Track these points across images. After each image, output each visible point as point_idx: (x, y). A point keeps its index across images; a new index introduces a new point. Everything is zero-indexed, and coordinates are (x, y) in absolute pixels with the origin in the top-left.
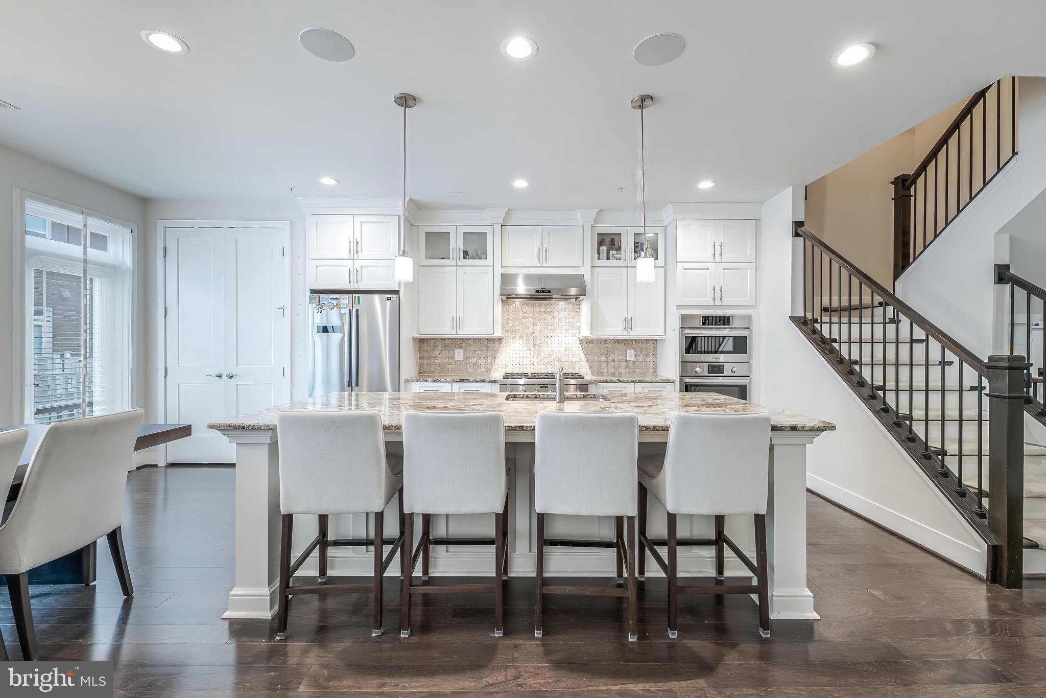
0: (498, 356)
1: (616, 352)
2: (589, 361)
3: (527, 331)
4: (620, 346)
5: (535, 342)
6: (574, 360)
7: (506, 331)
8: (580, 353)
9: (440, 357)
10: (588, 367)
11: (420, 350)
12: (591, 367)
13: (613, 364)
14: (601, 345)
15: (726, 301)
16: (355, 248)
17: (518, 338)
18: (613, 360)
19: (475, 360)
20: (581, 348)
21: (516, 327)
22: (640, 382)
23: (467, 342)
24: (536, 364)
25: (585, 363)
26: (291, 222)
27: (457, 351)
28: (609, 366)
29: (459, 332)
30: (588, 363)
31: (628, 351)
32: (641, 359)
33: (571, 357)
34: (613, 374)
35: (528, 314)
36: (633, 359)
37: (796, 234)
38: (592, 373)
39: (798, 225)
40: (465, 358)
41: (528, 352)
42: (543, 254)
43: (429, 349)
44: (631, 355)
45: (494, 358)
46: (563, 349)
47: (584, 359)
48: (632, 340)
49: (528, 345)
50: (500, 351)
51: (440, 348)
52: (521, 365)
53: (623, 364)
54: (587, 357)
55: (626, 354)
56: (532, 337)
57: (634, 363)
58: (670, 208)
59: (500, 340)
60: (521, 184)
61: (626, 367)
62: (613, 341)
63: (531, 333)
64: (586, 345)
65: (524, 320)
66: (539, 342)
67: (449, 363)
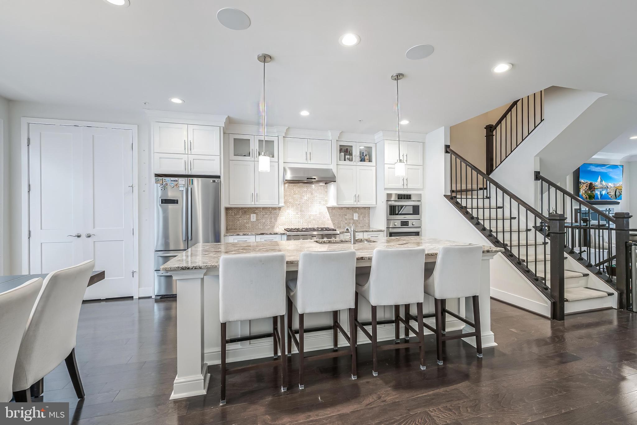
0: (278, 218)
1: (348, 215)
2: (332, 220)
3: (296, 202)
4: (350, 211)
5: (301, 209)
6: (324, 219)
8: (327, 215)
9: (241, 220)
11: (227, 215)
12: (334, 224)
13: (346, 222)
14: (339, 211)
15: (410, 186)
16: (189, 146)
17: (290, 207)
18: (346, 219)
19: (264, 221)
20: (328, 213)
21: (290, 200)
22: (366, 231)
23: (259, 209)
24: (301, 223)
25: (330, 222)
26: (138, 126)
27: (252, 215)
28: (344, 223)
29: (257, 203)
30: (332, 222)
31: (354, 214)
32: (361, 219)
33: (322, 218)
35: (297, 192)
36: (357, 219)
37: (447, 152)
39: (447, 147)
40: (257, 220)
41: (297, 216)
42: (309, 156)
43: (233, 214)
44: (356, 216)
45: (276, 219)
46: (318, 213)
47: (330, 219)
48: (356, 208)
49: (297, 211)
50: (280, 214)
51: (241, 213)
53: (352, 221)
54: (332, 217)
55: (353, 216)
56: (299, 206)
57: (357, 221)
58: (381, 134)
59: (280, 208)
60: (305, 113)
61: (353, 223)
62: (345, 208)
63: (299, 203)
64: (331, 211)
65: (295, 196)
66: (303, 209)
67: (247, 223)
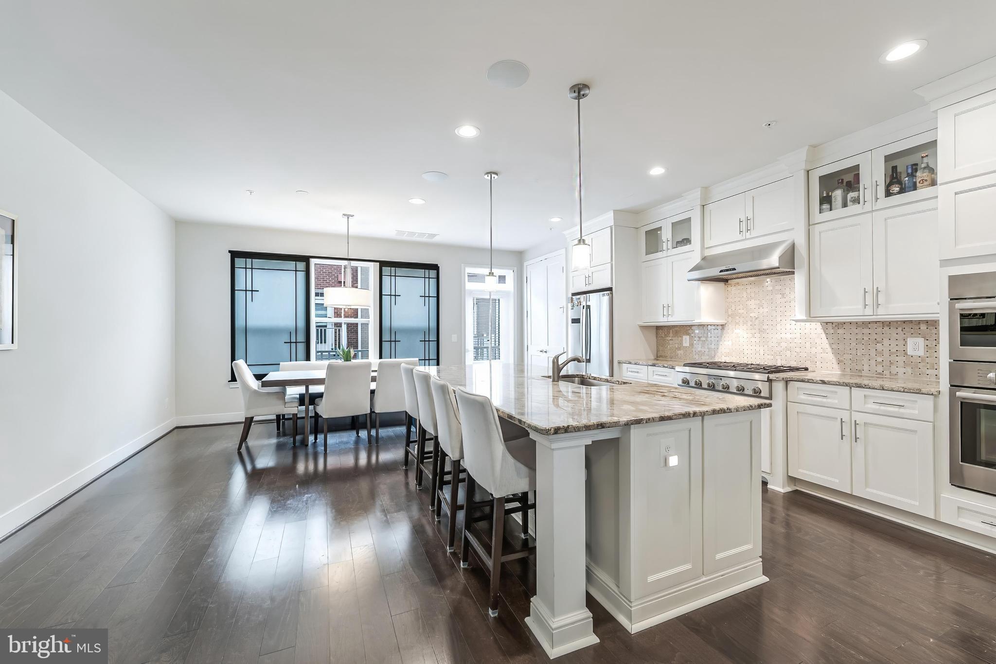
0: (721, 343)
1: (886, 342)
2: (836, 352)
3: (752, 315)
4: (894, 333)
5: (760, 328)
6: (814, 350)
7: (729, 316)
8: (822, 341)
9: (672, 342)
10: (834, 361)
11: (657, 337)
12: (839, 362)
13: (879, 359)
14: (857, 331)
17: (741, 323)
18: (879, 353)
20: (824, 336)
21: (740, 311)
23: (693, 328)
27: (684, 337)
28: (873, 362)
29: (670, 319)
30: (836, 357)
31: (910, 340)
33: (809, 347)
34: (880, 374)
36: (921, 352)
38: (843, 370)
40: (692, 345)
41: (753, 340)
42: (746, 225)
43: (663, 336)
45: (718, 345)
46: (798, 335)
47: (829, 350)
48: (919, 322)
49: (753, 331)
50: (724, 337)
51: (671, 334)
52: (745, 354)
53: (901, 359)
54: (834, 346)
55: (906, 344)
56: (757, 322)
57: (923, 360)
59: (723, 326)
60: (657, 171)
61: (905, 364)
62: (878, 324)
63: (757, 317)
64: (832, 331)
65: (749, 303)
66: (765, 327)
67: (679, 349)
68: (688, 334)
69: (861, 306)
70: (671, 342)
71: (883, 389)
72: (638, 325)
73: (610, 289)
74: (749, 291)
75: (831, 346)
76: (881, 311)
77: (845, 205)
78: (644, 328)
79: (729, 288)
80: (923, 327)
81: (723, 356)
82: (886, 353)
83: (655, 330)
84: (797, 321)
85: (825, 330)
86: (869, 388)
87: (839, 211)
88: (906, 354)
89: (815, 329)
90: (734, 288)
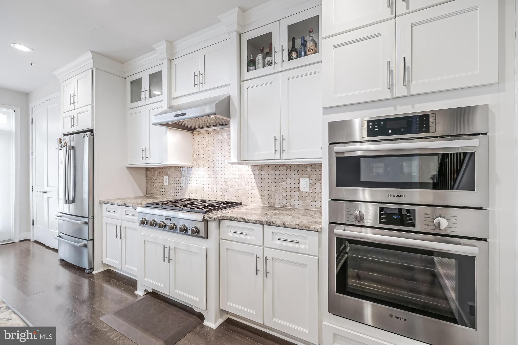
0: (189, 182)
1: (289, 181)
2: (260, 189)
3: (209, 159)
4: (293, 174)
5: (214, 170)
6: (247, 188)
7: (194, 160)
8: (252, 181)
10: (259, 196)
11: (146, 177)
12: (262, 197)
13: (285, 195)
14: (272, 172)
17: (202, 166)
18: (285, 190)
19: (176, 186)
20: (253, 176)
21: (202, 156)
23: (171, 170)
24: (215, 191)
27: (165, 177)
28: (281, 196)
30: (260, 192)
31: (302, 180)
32: (317, 190)
36: (307, 189)
40: (170, 183)
41: (210, 179)
43: (151, 176)
44: (305, 184)
45: (187, 184)
46: (237, 176)
47: (256, 187)
48: (307, 165)
49: (210, 173)
51: (156, 175)
52: (205, 191)
53: (297, 194)
54: (259, 184)
55: (300, 183)
56: (212, 165)
57: (309, 195)
61: (299, 198)
62: (285, 167)
63: (212, 160)
64: (258, 173)
65: (207, 149)
66: (217, 169)
67: (161, 187)
68: (167, 175)
69: (273, 152)
70: (156, 181)
71: (285, 227)
72: (126, 166)
73: (91, 131)
74: (207, 139)
75: (257, 184)
76: (285, 156)
77: (264, 66)
78: (133, 170)
79: (195, 137)
80: (309, 169)
81: (191, 193)
82: (288, 189)
83: (144, 172)
84: (232, 164)
85: (254, 171)
86: (276, 226)
87: (260, 71)
88: (299, 190)
89: (247, 170)
90: (197, 137)
